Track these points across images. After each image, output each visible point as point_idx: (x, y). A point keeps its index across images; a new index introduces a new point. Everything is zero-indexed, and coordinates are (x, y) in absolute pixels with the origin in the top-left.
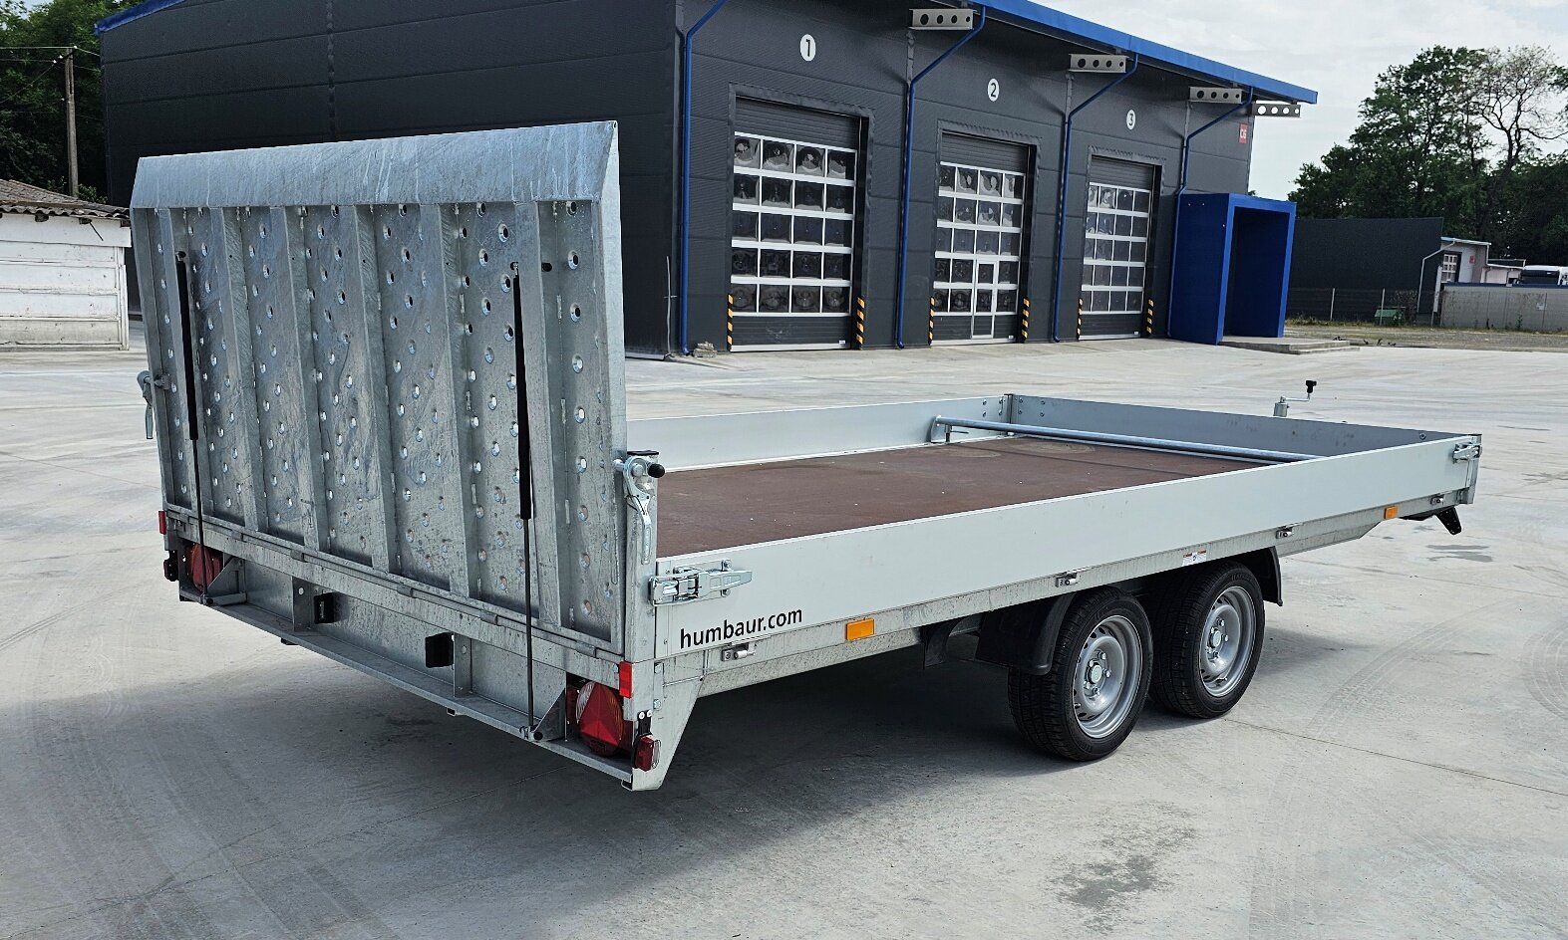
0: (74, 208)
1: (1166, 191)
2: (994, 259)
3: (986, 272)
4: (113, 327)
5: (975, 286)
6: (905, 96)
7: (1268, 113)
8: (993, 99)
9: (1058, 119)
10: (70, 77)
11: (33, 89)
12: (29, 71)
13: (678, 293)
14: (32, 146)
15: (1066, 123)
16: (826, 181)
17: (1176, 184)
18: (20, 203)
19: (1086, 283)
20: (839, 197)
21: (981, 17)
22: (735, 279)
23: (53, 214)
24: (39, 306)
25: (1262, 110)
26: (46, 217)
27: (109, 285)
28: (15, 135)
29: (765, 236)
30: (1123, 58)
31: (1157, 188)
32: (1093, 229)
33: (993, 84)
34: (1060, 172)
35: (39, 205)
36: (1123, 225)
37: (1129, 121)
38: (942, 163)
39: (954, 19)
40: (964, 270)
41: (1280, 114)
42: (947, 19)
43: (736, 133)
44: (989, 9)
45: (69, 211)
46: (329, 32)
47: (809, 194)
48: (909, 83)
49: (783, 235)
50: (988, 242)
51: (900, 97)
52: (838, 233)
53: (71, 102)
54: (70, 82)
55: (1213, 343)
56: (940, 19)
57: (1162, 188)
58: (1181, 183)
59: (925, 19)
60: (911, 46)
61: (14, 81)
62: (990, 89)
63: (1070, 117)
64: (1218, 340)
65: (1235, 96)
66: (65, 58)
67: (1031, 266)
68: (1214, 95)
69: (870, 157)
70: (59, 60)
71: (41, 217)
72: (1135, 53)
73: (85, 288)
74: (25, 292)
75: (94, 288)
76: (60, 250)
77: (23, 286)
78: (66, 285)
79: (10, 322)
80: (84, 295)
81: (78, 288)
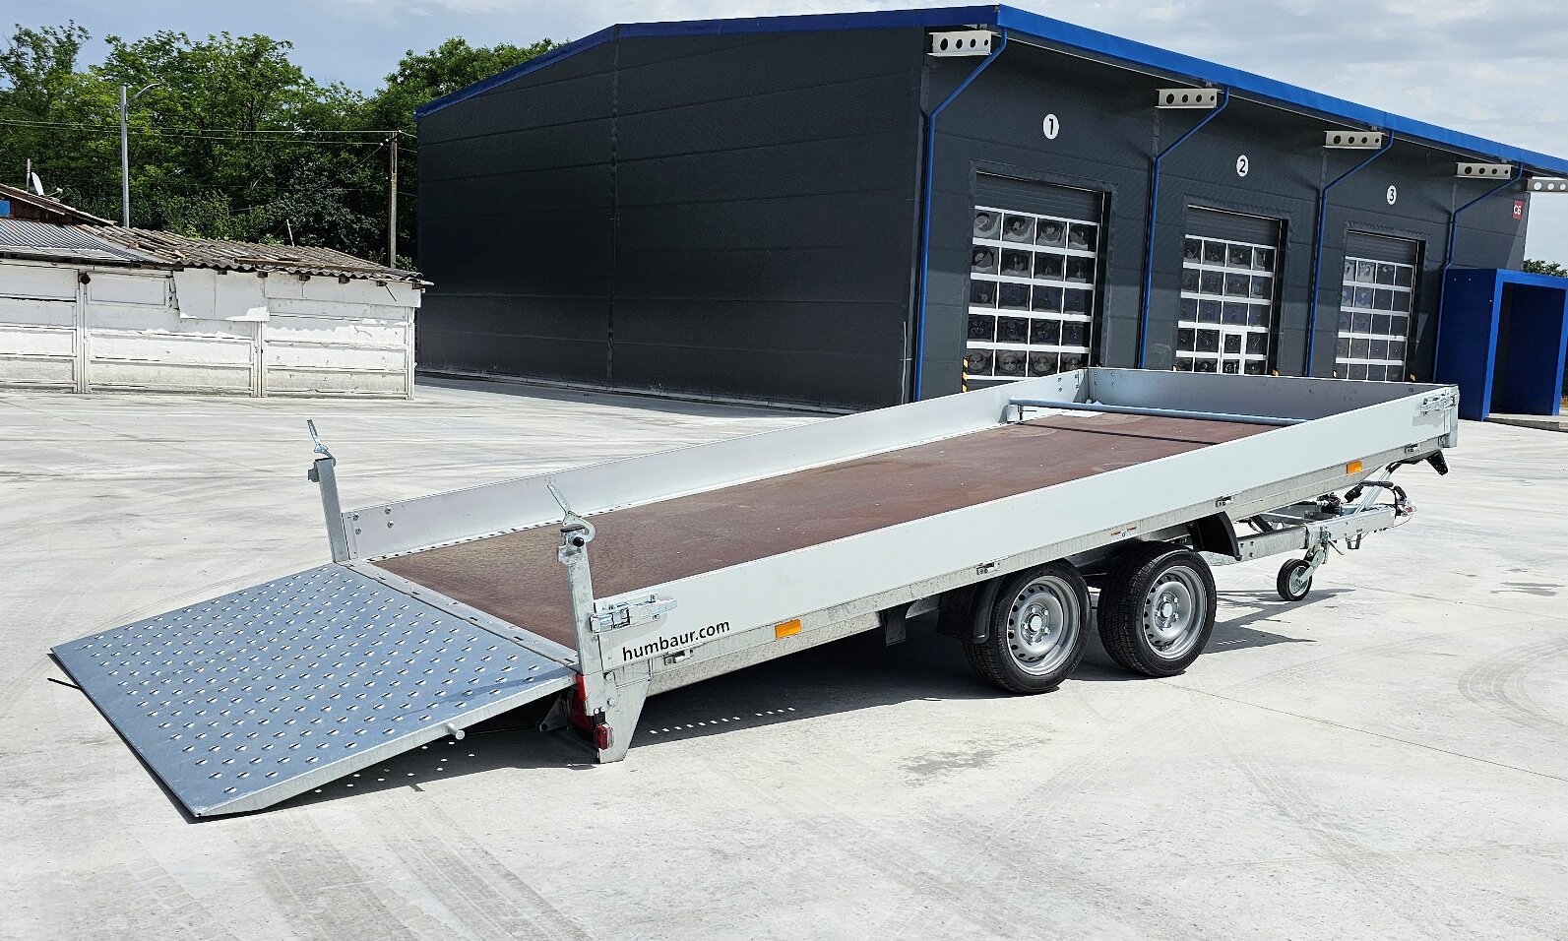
0: (373, 272)
1: (1431, 264)
2: (1242, 331)
3: (1233, 343)
4: (401, 379)
5: (1221, 356)
6: (1149, 172)
7: (1544, 190)
8: (1242, 175)
9: (1312, 195)
10: (394, 158)
11: (363, 170)
12: (359, 152)
13: (913, 356)
14: (359, 220)
15: (1320, 197)
16: (1066, 252)
17: (1441, 259)
18: (327, 267)
19: (1341, 356)
20: (1078, 267)
21: (1225, 95)
22: (971, 345)
23: (354, 277)
24: (337, 359)
25: (1538, 186)
26: (348, 280)
27: (398, 342)
28: (344, 210)
29: (1003, 304)
30: (1379, 135)
31: (1421, 263)
32: (1349, 301)
33: (1242, 160)
34: (1313, 245)
35: (343, 269)
36: (1382, 299)
37: (1389, 196)
38: (1187, 236)
39: (1199, 98)
40: (1209, 340)
41: (1556, 190)
42: (1192, 98)
43: (977, 207)
44: (1234, 89)
45: (368, 275)
46: (614, 116)
47: (1048, 265)
48: (1154, 159)
49: (1022, 303)
50: (1235, 314)
51: (1146, 173)
52: (1076, 301)
53: (394, 181)
54: (394, 163)
55: (1478, 419)
56: (1185, 98)
57: (1425, 263)
58: (1446, 260)
59: (1170, 99)
60: (1157, 125)
61: (347, 162)
62: (1239, 165)
63: (1324, 192)
64: (1484, 416)
65: (1503, 171)
66: (391, 141)
67: (1281, 338)
68: (1482, 171)
69: (1111, 230)
70: (385, 143)
71: (343, 279)
72: (1391, 130)
73: (378, 343)
74: (326, 346)
75: (386, 343)
76: (359, 310)
77: (325, 340)
78: (362, 340)
79: (312, 372)
80: (377, 350)
81: (372, 343)
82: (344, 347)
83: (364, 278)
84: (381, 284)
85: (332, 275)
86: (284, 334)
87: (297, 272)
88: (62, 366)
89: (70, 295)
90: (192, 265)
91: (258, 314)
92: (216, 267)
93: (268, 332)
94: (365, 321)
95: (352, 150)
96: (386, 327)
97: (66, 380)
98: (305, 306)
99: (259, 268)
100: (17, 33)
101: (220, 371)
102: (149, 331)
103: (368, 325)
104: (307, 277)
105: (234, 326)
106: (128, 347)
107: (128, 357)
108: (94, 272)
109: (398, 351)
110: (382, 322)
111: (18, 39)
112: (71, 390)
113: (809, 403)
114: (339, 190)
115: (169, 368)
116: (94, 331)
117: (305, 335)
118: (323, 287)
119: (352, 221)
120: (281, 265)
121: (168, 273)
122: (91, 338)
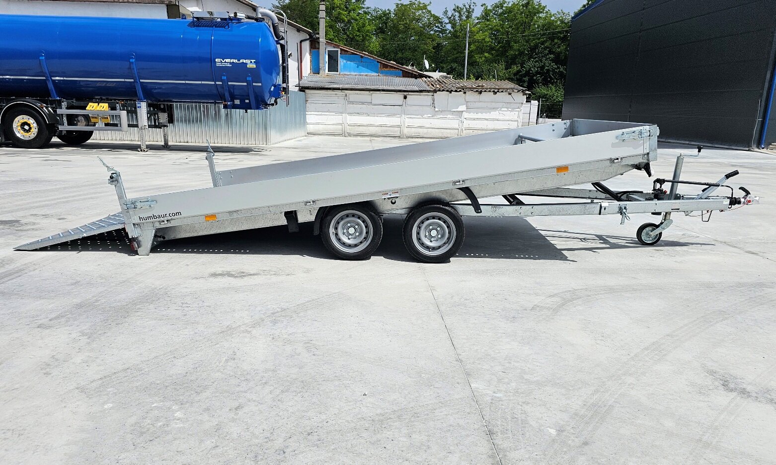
0: (507, 89)
13: (763, 118)
18: (489, 89)
23: (499, 91)
24: (491, 125)
26: (496, 93)
27: (515, 118)
35: (496, 89)
45: (504, 90)
71: (494, 93)
73: (507, 118)
74: (487, 120)
75: (510, 118)
76: (500, 105)
77: (486, 117)
78: (501, 117)
79: (481, 130)
80: (507, 121)
81: (505, 118)
82: (493, 120)
83: (502, 92)
84: (510, 94)
85: (490, 91)
86: (472, 115)
87: (477, 91)
88: (397, 129)
89: (400, 103)
90: (439, 91)
91: (463, 108)
92: (447, 91)
93: (465, 115)
94: (503, 109)
95: (558, 38)
96: (511, 111)
97: (398, 134)
98: (479, 105)
99: (464, 90)
100: (454, 7)
101: (448, 130)
102: (425, 116)
103: (504, 111)
104: (481, 92)
105: (454, 113)
106: (417, 122)
107: (416, 125)
108: (408, 94)
109: (515, 121)
110: (510, 109)
111: (454, 10)
112: (399, 137)
113: (708, 143)
114: (552, 56)
115: (431, 129)
116: (408, 116)
117: (480, 116)
118: (487, 96)
119: (556, 69)
120: (471, 89)
121: (432, 94)
122: (406, 119)
